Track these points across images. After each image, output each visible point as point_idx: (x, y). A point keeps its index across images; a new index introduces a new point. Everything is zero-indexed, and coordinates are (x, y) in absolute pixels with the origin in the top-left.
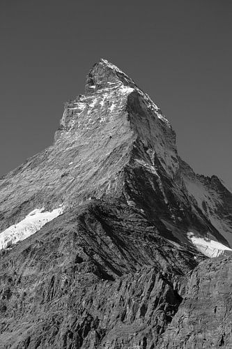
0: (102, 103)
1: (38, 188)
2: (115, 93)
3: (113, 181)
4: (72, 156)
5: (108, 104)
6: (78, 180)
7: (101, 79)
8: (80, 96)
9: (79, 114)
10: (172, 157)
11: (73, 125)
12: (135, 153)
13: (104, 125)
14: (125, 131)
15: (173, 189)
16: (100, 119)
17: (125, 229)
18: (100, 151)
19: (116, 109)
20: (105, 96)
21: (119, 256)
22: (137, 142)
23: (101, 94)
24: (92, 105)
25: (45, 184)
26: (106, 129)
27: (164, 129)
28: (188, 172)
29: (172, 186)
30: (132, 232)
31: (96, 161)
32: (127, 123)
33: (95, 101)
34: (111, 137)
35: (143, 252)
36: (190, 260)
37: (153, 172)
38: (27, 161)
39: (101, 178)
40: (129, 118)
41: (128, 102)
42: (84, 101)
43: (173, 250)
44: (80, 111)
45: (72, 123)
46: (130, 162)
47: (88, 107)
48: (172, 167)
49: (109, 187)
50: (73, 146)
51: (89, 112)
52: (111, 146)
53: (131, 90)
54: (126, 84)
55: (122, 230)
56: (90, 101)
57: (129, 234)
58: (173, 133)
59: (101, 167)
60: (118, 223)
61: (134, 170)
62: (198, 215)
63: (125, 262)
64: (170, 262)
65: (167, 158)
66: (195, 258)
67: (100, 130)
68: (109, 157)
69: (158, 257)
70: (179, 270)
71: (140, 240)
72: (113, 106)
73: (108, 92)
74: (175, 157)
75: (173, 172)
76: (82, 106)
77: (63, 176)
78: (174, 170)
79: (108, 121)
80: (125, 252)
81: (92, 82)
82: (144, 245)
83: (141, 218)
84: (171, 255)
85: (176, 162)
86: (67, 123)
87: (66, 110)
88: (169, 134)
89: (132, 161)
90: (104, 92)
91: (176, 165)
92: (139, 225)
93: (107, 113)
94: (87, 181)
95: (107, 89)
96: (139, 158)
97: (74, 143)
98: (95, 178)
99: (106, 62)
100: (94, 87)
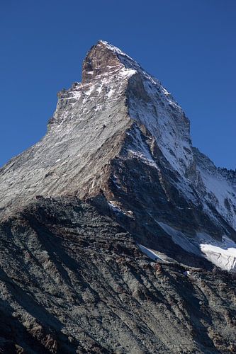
0: (100, 90)
1: (18, 192)
2: (115, 77)
3: (98, 177)
4: (61, 152)
5: (106, 90)
6: (63, 179)
7: (100, 63)
8: (76, 84)
9: (73, 104)
10: (185, 148)
11: (65, 117)
12: (128, 141)
13: (99, 113)
14: (121, 118)
15: (178, 184)
16: (95, 107)
17: (80, 238)
18: (91, 143)
19: (114, 95)
20: (104, 81)
21: (57, 280)
22: (132, 129)
23: (99, 80)
24: (88, 93)
25: (25, 187)
26: (101, 118)
27: (175, 116)
28: (207, 165)
29: (177, 181)
30: (92, 241)
31: (85, 156)
32: (124, 108)
33: (92, 89)
34: (104, 127)
35: (103, 270)
36: (179, 278)
37: (151, 164)
38: (11, 162)
39: (87, 175)
40: (127, 103)
41: (128, 85)
42: (80, 90)
43: (152, 264)
44: (74, 101)
45: (65, 115)
46: (120, 154)
47: (83, 96)
48: (185, 159)
49: (93, 185)
50: (63, 141)
51: (85, 100)
52: (104, 137)
53: (132, 72)
54: (128, 66)
55: (75, 241)
56: (87, 89)
57: (88, 245)
58: (186, 120)
59: (89, 162)
60: (72, 230)
61: (125, 163)
62: (212, 215)
63: (64, 288)
64: (145, 282)
65: (178, 150)
66: (188, 272)
67: (94, 120)
68: (99, 149)
69: (127, 276)
70: (158, 293)
71: (103, 252)
72: (112, 92)
73: (107, 77)
74: (188, 147)
75: (185, 166)
76: (77, 95)
77: (47, 176)
78: (187, 164)
79: (104, 109)
80: (70, 273)
81: (90, 68)
82: (108, 259)
83: (108, 222)
84: (148, 271)
85: (190, 154)
86: (59, 115)
87: (59, 101)
88: (181, 122)
89: (124, 152)
90: (103, 77)
91: (190, 157)
92: (104, 232)
93: (104, 100)
94: (72, 180)
95: (106, 74)
96: (134, 147)
97: (64, 137)
98: (81, 175)
99: (105, 43)
100: (92, 73)
